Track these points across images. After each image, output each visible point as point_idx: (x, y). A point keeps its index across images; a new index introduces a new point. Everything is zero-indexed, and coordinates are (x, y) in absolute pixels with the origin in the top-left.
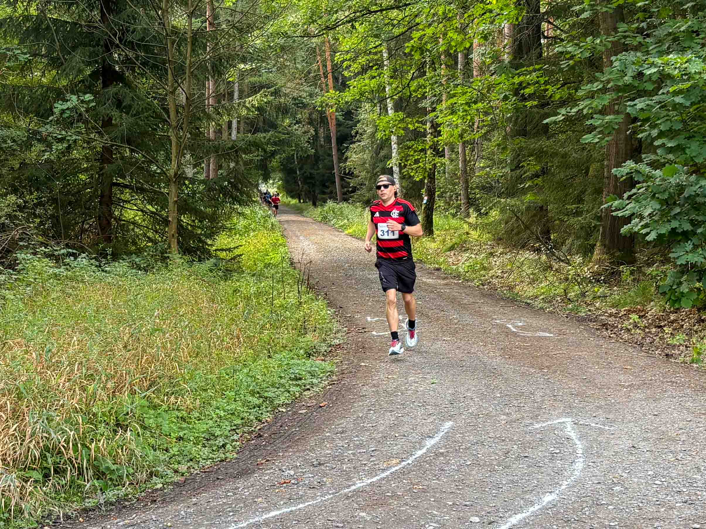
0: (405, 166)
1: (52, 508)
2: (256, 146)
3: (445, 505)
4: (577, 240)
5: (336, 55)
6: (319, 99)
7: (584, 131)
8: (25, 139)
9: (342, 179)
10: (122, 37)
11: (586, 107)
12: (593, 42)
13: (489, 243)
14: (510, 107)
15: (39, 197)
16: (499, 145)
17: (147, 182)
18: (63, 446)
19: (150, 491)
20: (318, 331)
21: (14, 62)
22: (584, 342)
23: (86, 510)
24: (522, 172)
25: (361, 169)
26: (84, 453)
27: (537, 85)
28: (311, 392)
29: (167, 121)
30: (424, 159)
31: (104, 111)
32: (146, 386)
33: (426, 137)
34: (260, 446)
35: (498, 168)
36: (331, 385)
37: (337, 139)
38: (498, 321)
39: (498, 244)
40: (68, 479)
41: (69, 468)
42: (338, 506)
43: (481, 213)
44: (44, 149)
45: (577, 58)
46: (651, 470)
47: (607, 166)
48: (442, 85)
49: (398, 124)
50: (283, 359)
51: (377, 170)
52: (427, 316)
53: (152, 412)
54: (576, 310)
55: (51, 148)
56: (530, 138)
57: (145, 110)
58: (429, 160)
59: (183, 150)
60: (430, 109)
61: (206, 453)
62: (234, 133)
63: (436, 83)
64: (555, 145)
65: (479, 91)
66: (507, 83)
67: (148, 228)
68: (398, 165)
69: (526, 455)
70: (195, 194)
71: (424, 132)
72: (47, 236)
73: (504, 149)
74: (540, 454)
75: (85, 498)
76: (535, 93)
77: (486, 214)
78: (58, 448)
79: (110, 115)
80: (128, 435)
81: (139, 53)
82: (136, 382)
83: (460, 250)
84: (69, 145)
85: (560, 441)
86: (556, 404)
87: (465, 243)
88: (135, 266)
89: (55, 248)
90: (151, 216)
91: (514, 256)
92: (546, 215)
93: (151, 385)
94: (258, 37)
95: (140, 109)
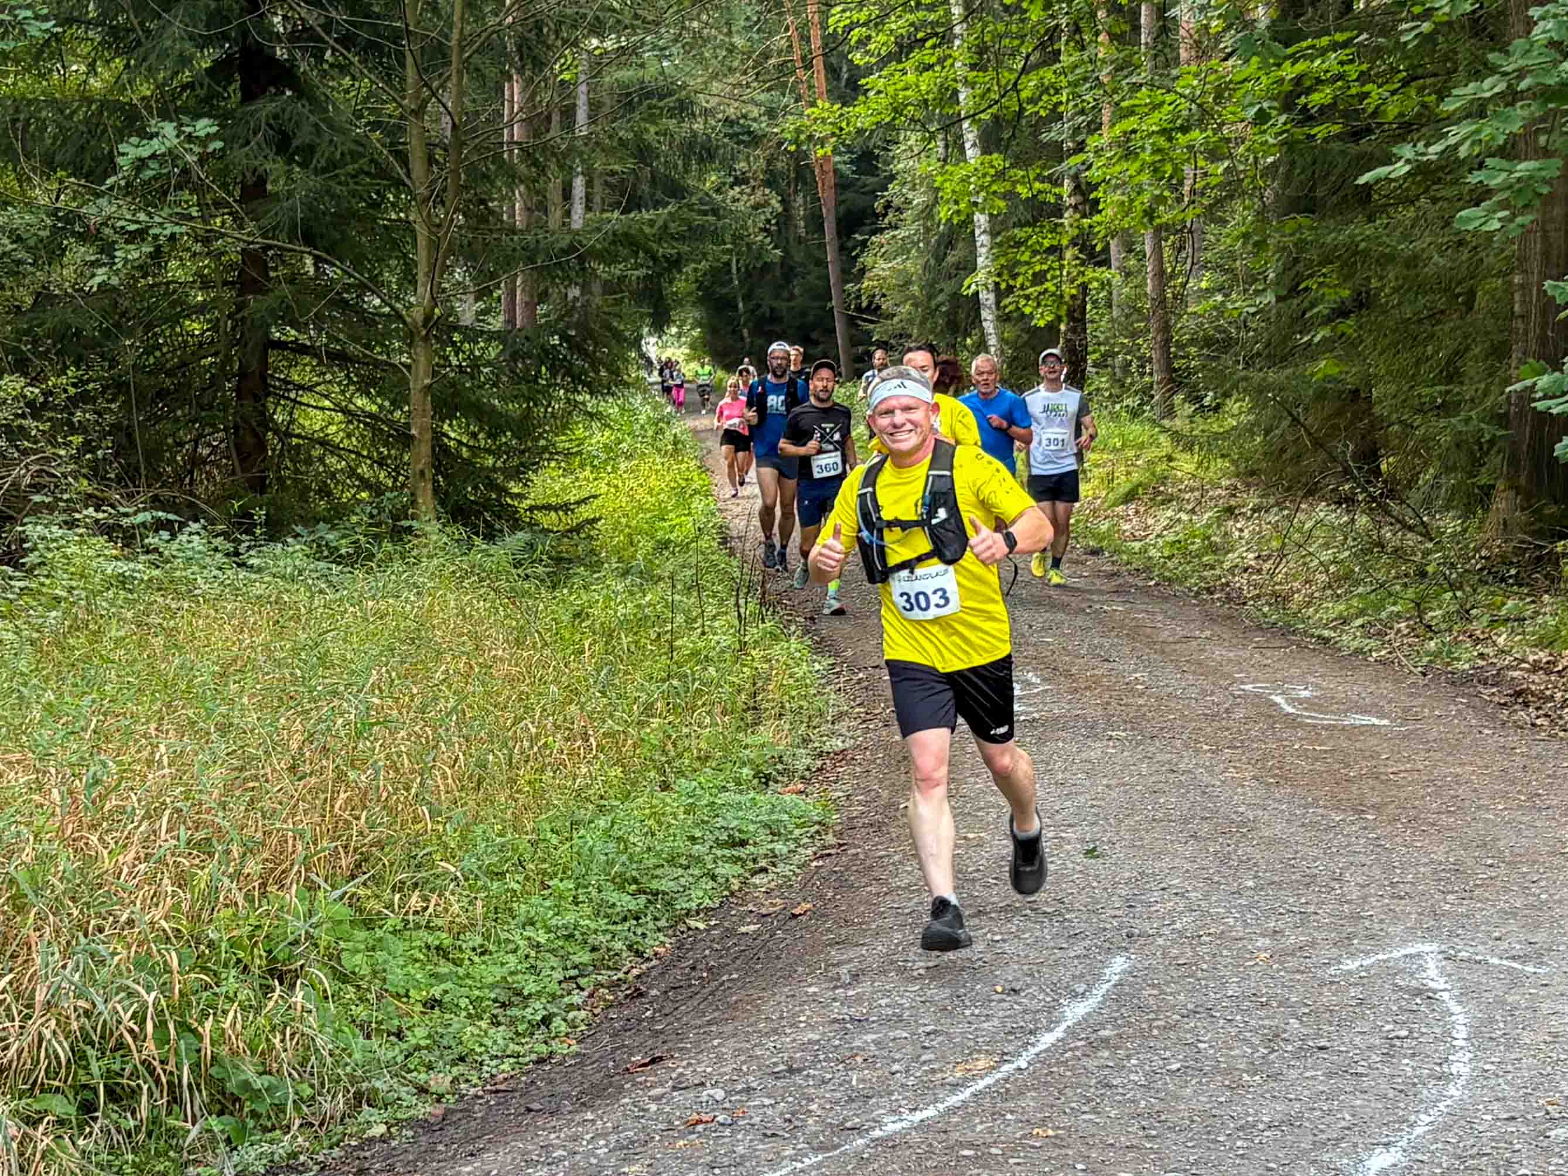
0: (1010, 289)
2: (631, 244)
4: (1447, 475)
5: (833, 11)
6: (789, 125)
7: (1459, 200)
8: (44, 234)
9: (851, 321)
11: (1463, 140)
13: (1225, 483)
14: (1271, 141)
15: (81, 381)
16: (1246, 236)
17: (356, 340)
18: (131, 1031)
19: (353, 1143)
20: (789, 716)
21: (16, 39)
22: (1468, 741)
24: (1306, 304)
25: (899, 298)
26: (183, 1047)
27: (1339, 83)
28: (771, 876)
29: (405, 185)
30: (1058, 273)
31: (245, 161)
32: (348, 867)
33: (1061, 217)
34: (640, 1021)
35: (1245, 291)
36: (822, 857)
37: (839, 221)
38: (1249, 687)
39: (1248, 485)
40: (144, 1115)
41: (145, 1087)
43: (1202, 406)
44: (93, 258)
45: (1439, 16)
47: (1522, 286)
48: (1101, 85)
49: (991, 183)
50: (698, 792)
51: (941, 298)
52: (1069, 675)
53: (361, 934)
54: (1447, 654)
55: (114, 257)
56: (1322, 219)
57: (348, 157)
58: (1069, 273)
59: (446, 257)
60: (1070, 144)
61: (500, 1041)
62: (578, 208)
63: (1085, 79)
64: (1388, 236)
65: (1193, 101)
66: (1264, 79)
67: (358, 454)
68: (990, 287)
69: (1323, 1043)
70: (478, 367)
71: (1056, 204)
72: (104, 478)
73: (1260, 245)
74: (1357, 1040)
75: (186, 1164)
76: (1334, 105)
77: (1217, 409)
78: (116, 1034)
79: (261, 170)
80: (298, 997)
81: (334, 14)
82: (319, 859)
83: (1151, 500)
84: (158, 248)
85: (1409, 1006)
86: (1399, 906)
87: (1164, 484)
88: (326, 553)
89: (122, 510)
90: (366, 424)
91: (1288, 516)
92: (1366, 412)
93: (358, 866)
95: (338, 156)
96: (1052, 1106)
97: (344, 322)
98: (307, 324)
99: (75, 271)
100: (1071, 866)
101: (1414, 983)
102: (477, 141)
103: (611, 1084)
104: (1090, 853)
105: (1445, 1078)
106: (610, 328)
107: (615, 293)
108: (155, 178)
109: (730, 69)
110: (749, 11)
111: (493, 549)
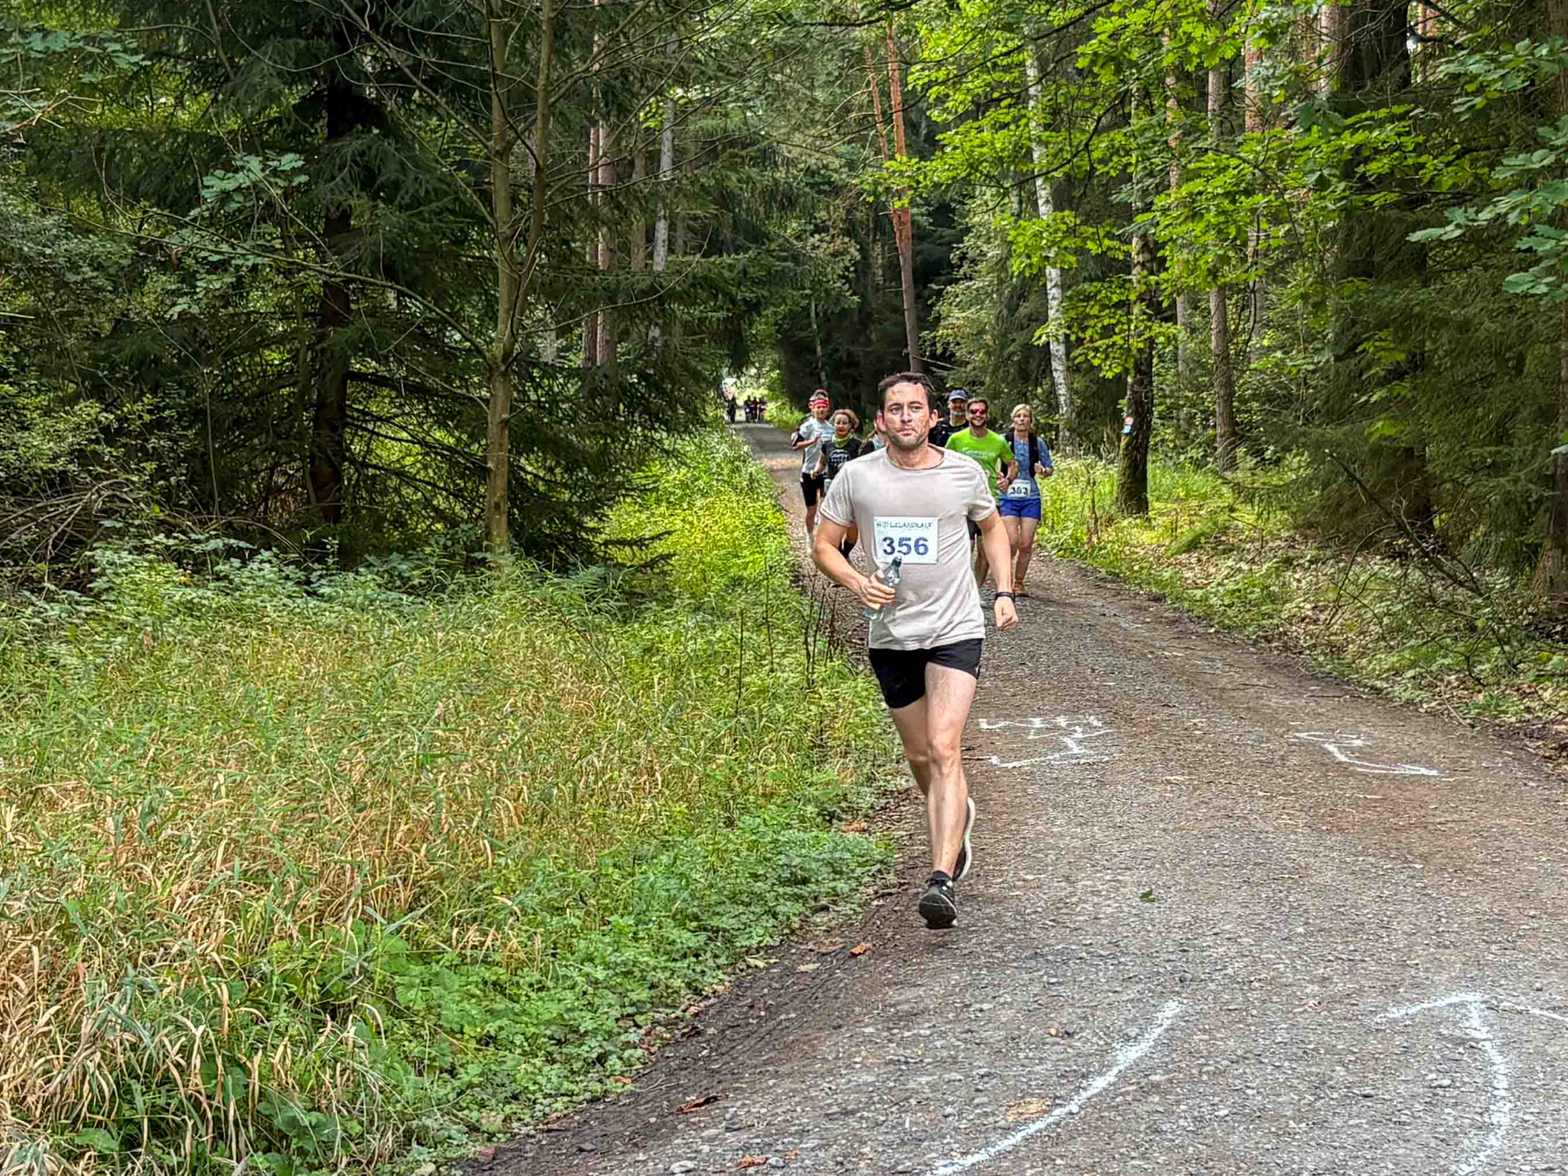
0: (1080, 341)
2: (711, 287)
4: (1497, 533)
5: (913, 69)
6: (867, 178)
7: (1510, 267)
8: (125, 262)
10: (380, 18)
11: (1513, 209)
12: (1532, 54)
13: (1285, 534)
14: (1331, 207)
15: (157, 408)
16: (1305, 297)
17: (434, 372)
18: (178, 1065)
20: (855, 755)
21: (104, 72)
22: (1513, 794)
24: (1363, 363)
25: (973, 346)
26: (230, 1083)
27: (1397, 154)
28: (832, 914)
29: (488, 223)
30: (1126, 327)
31: (329, 196)
32: (406, 900)
33: (1129, 274)
34: (696, 1060)
35: (1306, 349)
36: (883, 896)
37: (915, 271)
38: (1304, 735)
39: (1306, 538)
40: (188, 1150)
41: (190, 1123)
43: (1263, 459)
44: (173, 287)
45: (1492, 91)
48: (1169, 148)
49: (1063, 238)
50: (762, 829)
51: (1011, 348)
52: (1130, 719)
53: (416, 969)
54: (1494, 707)
55: (195, 287)
56: (1379, 283)
57: (432, 195)
58: (1136, 327)
59: (527, 295)
60: (1139, 205)
62: (661, 250)
63: (1154, 142)
64: (1441, 300)
65: (1255, 167)
66: (1324, 147)
67: (434, 485)
68: (1061, 338)
69: (1368, 1091)
70: (557, 402)
71: (1124, 261)
72: (177, 505)
73: (1319, 306)
74: (1402, 1089)
76: (1392, 173)
77: (1277, 462)
78: (162, 1068)
79: (345, 204)
80: (350, 1032)
81: (422, 56)
82: (376, 892)
83: (1213, 549)
84: (240, 278)
85: (1451, 1056)
86: (1444, 955)
87: (1225, 534)
88: (398, 583)
89: (193, 536)
90: (443, 456)
91: (1344, 569)
92: (1420, 470)
93: (417, 899)
94: (718, 22)
95: (422, 193)
96: (1101, 1152)
97: (423, 356)
98: (386, 357)
99: (156, 300)
100: (1126, 909)
101: (1457, 1033)
102: (560, 184)
103: (664, 1124)
104: (1145, 897)
105: (1487, 1128)
106: (686, 367)
107: (695, 333)
108: (240, 211)
109: (813, 122)
110: (830, 67)
111: (565, 582)
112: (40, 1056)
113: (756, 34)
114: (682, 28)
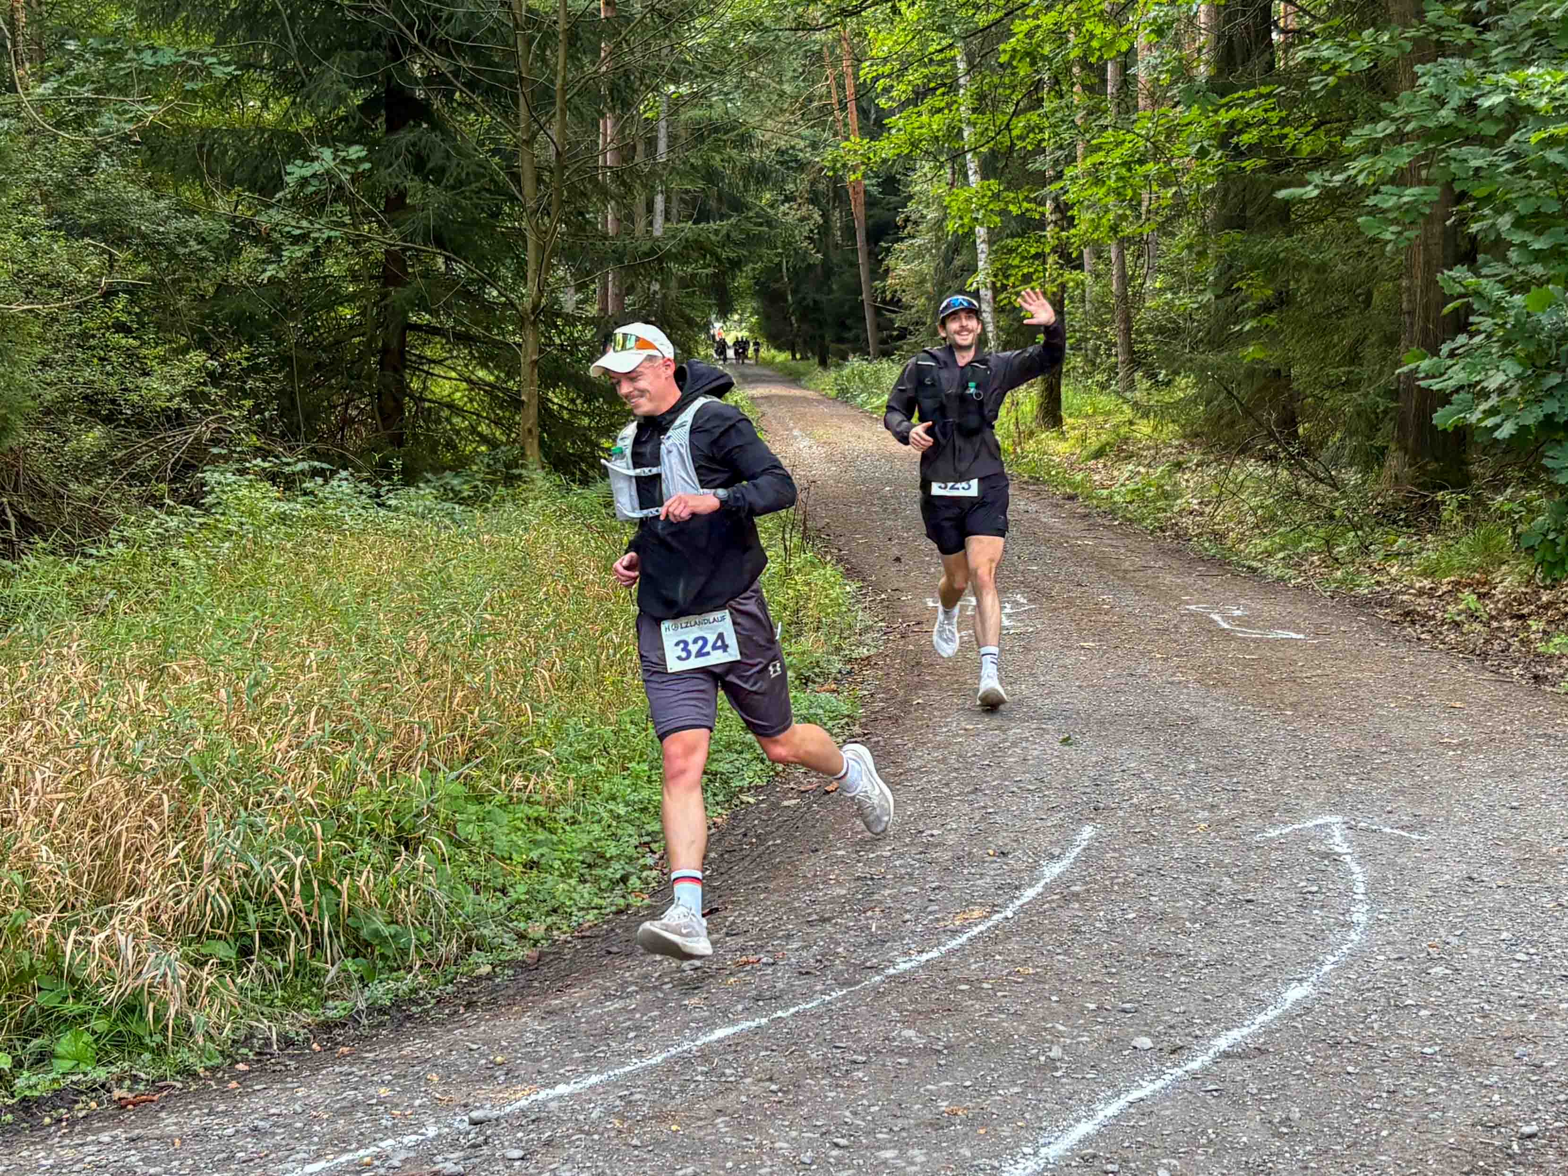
0: (1004, 287)
1: (255, 1024)
2: (700, 249)
3: (1083, 1008)
4: (1350, 438)
5: (864, 65)
6: (829, 154)
8: (224, 237)
9: (878, 311)
10: (425, 32)
11: (1361, 171)
12: (1376, 41)
13: (1176, 443)
14: (1210, 171)
15: (253, 355)
16: (1189, 247)
17: (478, 323)
18: (282, 889)
19: (464, 980)
20: (825, 629)
21: (204, 80)
22: (1366, 652)
23: (327, 1026)
24: (1238, 300)
25: (916, 293)
26: (325, 902)
27: (1264, 127)
29: (518, 200)
30: (1042, 274)
31: (388, 180)
32: (463, 753)
33: (1044, 230)
35: (1191, 290)
37: (867, 233)
38: (1193, 607)
39: (1193, 445)
40: (292, 958)
41: (293, 935)
42: (857, 1014)
43: (1157, 381)
44: (263, 257)
45: (1343, 72)
46: (1508, 930)
47: (1408, 289)
48: (1077, 127)
49: (989, 202)
52: (1049, 597)
53: (472, 808)
54: (1350, 581)
55: (281, 256)
56: (1250, 233)
57: (472, 177)
58: (1050, 275)
59: (551, 258)
60: (1051, 173)
62: (659, 220)
63: (1063, 121)
64: (1302, 247)
65: (1148, 140)
66: (1204, 122)
67: (478, 415)
68: (989, 285)
69: (1250, 897)
70: (576, 345)
71: (1040, 220)
72: (270, 434)
73: (1202, 254)
74: (1278, 894)
75: (326, 998)
76: (1260, 143)
77: (1168, 383)
78: (270, 891)
79: (401, 187)
80: (421, 859)
81: (462, 63)
82: (439, 747)
83: (1116, 456)
84: (317, 249)
85: (1319, 867)
86: (1310, 785)
87: (1126, 443)
88: (451, 496)
89: (285, 460)
90: (485, 391)
91: (1225, 470)
92: (1287, 387)
93: (472, 751)
94: (703, 30)
95: (464, 175)
96: (1033, 949)
97: (467, 310)
98: (437, 311)
99: (249, 267)
100: (1049, 752)
101: (1323, 848)
102: (576, 166)
104: (1065, 742)
105: (1349, 925)
106: (683, 315)
107: (688, 287)
108: (316, 193)
109: (782, 110)
110: (795, 64)
111: (586, 492)
112: (171, 883)
113: (734, 38)
114: (673, 35)
